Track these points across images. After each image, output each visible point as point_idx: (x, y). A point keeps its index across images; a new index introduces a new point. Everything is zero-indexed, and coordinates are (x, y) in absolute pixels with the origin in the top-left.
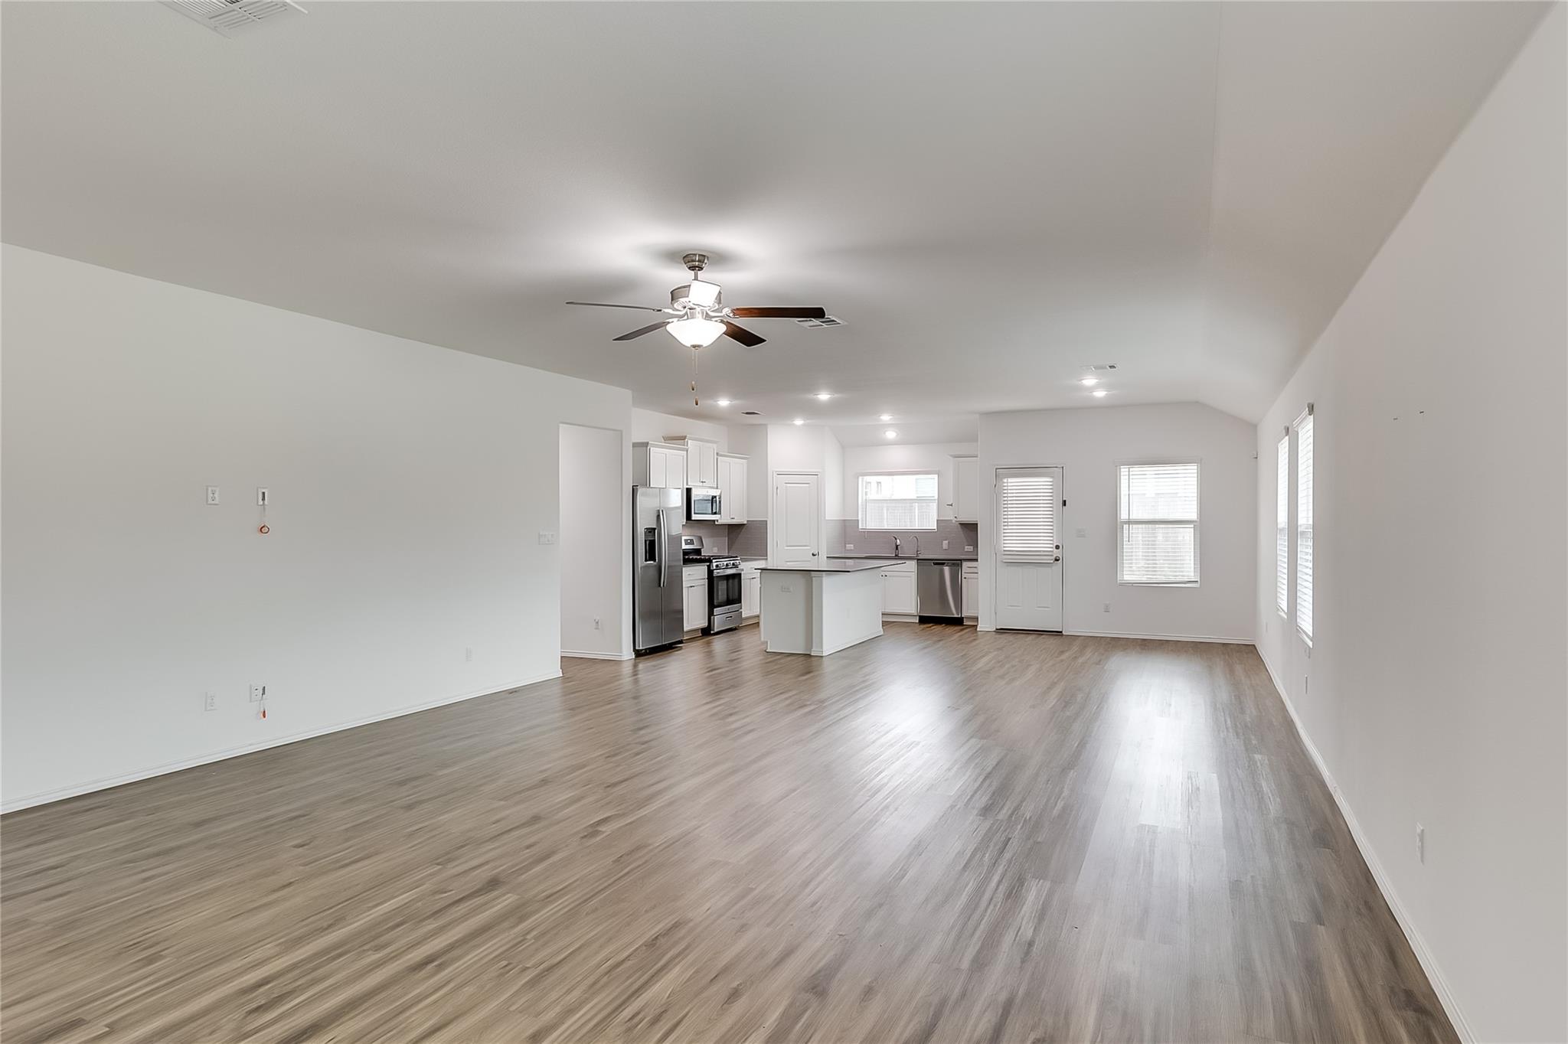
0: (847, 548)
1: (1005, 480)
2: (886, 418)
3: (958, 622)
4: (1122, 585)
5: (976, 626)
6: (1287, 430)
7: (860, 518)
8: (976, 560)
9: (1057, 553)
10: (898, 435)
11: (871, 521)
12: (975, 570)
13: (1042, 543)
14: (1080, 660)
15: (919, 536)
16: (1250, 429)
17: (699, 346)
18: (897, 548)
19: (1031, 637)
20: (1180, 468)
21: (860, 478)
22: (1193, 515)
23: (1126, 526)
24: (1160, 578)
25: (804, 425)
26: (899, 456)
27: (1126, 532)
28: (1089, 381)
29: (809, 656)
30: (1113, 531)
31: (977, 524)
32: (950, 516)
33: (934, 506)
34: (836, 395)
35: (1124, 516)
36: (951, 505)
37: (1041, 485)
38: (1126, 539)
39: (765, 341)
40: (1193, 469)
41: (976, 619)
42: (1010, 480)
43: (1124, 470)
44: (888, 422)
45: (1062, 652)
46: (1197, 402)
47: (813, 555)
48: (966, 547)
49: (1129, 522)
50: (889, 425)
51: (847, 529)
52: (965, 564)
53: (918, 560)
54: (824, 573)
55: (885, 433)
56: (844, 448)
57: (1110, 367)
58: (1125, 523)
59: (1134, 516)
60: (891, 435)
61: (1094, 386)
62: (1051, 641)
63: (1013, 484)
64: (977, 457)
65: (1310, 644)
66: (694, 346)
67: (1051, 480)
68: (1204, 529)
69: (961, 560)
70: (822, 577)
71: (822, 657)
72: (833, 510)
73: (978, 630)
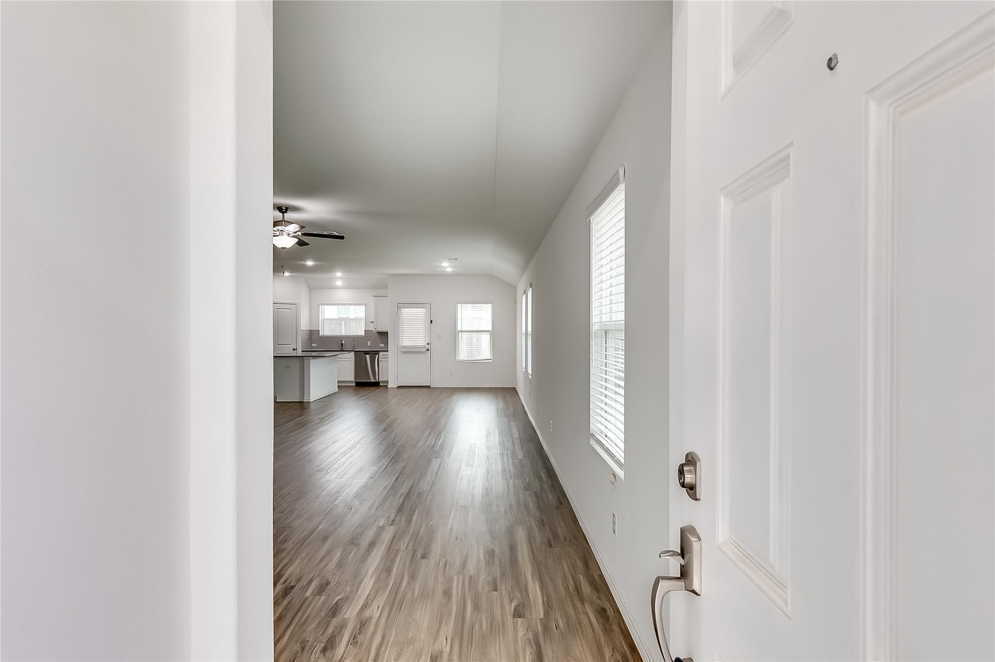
0: (313, 346)
1: (402, 310)
2: (339, 274)
3: (376, 384)
4: (458, 362)
5: (387, 386)
6: (525, 291)
7: (320, 329)
8: (387, 351)
9: (428, 347)
10: (343, 283)
11: (326, 331)
12: (386, 356)
13: (421, 342)
14: (441, 397)
15: (355, 339)
16: (514, 288)
17: (285, 248)
18: (342, 346)
19: (415, 390)
20: (484, 305)
21: (320, 306)
22: (490, 329)
23: (460, 333)
24: (474, 358)
25: (290, 276)
26: (343, 295)
27: (460, 336)
28: (445, 264)
29: (302, 402)
30: (455, 334)
31: (388, 332)
32: (372, 328)
33: (363, 323)
34: (317, 263)
35: (459, 328)
36: (373, 322)
37: (420, 312)
38: (460, 339)
39: (309, 244)
40: (489, 306)
41: (388, 382)
42: (405, 310)
43: (459, 305)
44: (339, 277)
45: (432, 394)
46: (491, 275)
47: (294, 350)
48: (381, 345)
49: (461, 332)
50: (339, 278)
51: (313, 335)
52: (381, 353)
53: (355, 351)
54: (311, 357)
55: (336, 282)
56: (311, 289)
57: (455, 259)
58: (460, 332)
59: (464, 329)
60: (339, 283)
61: (447, 266)
62: (425, 390)
63: (406, 312)
64: (388, 297)
65: (531, 378)
66: (283, 248)
67: (425, 310)
68: (494, 334)
69: (378, 351)
70: (310, 359)
71: (310, 402)
72: (304, 325)
73: (388, 387)
